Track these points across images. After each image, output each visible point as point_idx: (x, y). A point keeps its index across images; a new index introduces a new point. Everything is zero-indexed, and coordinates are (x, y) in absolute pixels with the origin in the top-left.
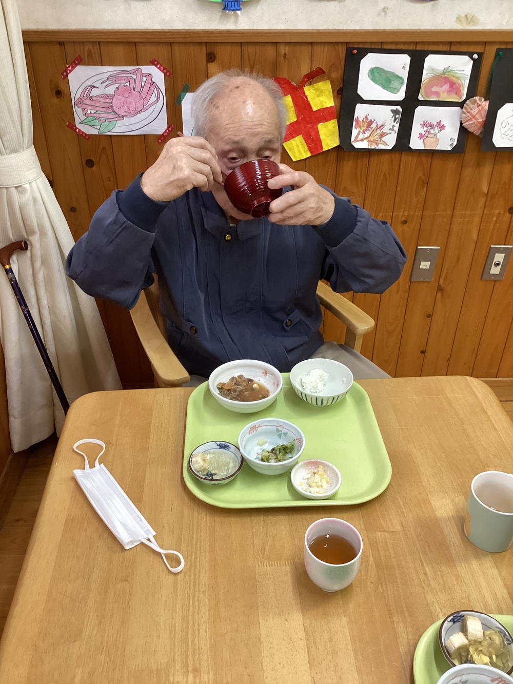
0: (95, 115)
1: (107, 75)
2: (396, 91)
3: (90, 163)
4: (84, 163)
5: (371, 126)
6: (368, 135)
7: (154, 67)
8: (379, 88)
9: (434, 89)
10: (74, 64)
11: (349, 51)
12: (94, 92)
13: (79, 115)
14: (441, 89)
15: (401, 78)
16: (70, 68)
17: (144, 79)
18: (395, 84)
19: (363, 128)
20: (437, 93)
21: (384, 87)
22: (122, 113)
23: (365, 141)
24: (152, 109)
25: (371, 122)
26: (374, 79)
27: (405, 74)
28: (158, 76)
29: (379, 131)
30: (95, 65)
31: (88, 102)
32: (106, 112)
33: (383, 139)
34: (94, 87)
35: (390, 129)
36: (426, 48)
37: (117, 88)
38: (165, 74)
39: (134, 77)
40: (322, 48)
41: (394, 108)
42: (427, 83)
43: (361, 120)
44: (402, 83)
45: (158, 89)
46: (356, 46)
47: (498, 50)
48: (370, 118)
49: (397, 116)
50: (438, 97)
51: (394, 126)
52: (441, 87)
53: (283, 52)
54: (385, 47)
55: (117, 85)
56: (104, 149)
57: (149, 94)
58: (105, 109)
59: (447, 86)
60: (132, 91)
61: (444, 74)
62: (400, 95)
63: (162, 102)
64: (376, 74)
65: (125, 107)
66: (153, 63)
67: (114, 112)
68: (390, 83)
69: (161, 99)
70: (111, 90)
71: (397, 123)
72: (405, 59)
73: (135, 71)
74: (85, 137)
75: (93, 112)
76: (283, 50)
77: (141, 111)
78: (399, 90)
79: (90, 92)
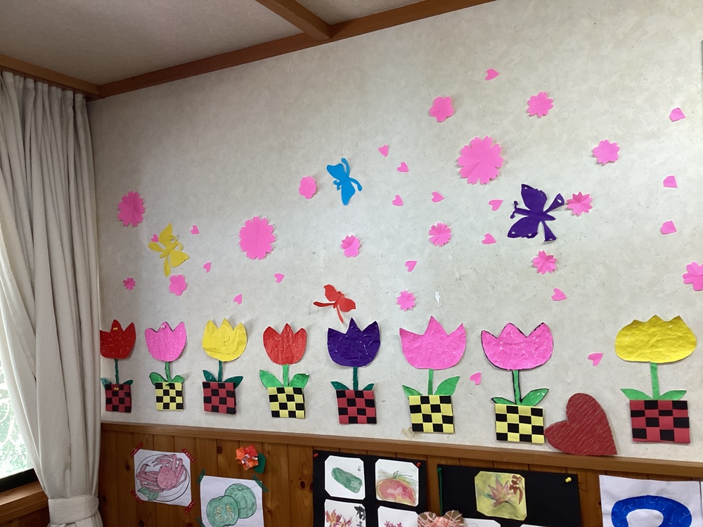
0: (147, 486)
1: (156, 457)
2: (356, 490)
3: (142, 524)
4: (138, 523)
5: (340, 521)
7: (184, 454)
8: (342, 486)
9: (390, 491)
10: (139, 448)
11: (315, 454)
12: (148, 469)
13: (138, 484)
14: (395, 492)
15: (359, 479)
16: (135, 451)
17: (178, 462)
18: (355, 484)
19: (333, 522)
20: (392, 495)
21: (346, 486)
22: (162, 486)
24: (182, 485)
25: (339, 518)
26: (336, 479)
27: (361, 475)
28: (187, 462)
31: (143, 476)
32: (153, 485)
34: (148, 465)
35: (357, 525)
36: (376, 454)
37: (161, 468)
38: (191, 460)
39: (172, 460)
40: (295, 449)
41: (358, 505)
42: (382, 485)
43: (330, 514)
44: (361, 484)
45: (186, 470)
46: (320, 450)
48: (338, 513)
49: (362, 513)
50: (395, 498)
51: (360, 522)
52: (395, 489)
53: (267, 450)
54: (342, 451)
55: (161, 465)
56: (151, 513)
57: (180, 474)
58: (153, 482)
59: (399, 490)
60: (170, 471)
61: (395, 477)
62: (361, 495)
63: (188, 482)
64: (338, 475)
65: (165, 482)
66: (183, 451)
67: (158, 485)
68: (350, 483)
69: (188, 478)
70: (157, 468)
71: (363, 520)
72: (358, 463)
73: (172, 456)
74: (140, 502)
75: (146, 483)
76: (268, 448)
77: (174, 487)
78: (359, 490)
79: (145, 469)
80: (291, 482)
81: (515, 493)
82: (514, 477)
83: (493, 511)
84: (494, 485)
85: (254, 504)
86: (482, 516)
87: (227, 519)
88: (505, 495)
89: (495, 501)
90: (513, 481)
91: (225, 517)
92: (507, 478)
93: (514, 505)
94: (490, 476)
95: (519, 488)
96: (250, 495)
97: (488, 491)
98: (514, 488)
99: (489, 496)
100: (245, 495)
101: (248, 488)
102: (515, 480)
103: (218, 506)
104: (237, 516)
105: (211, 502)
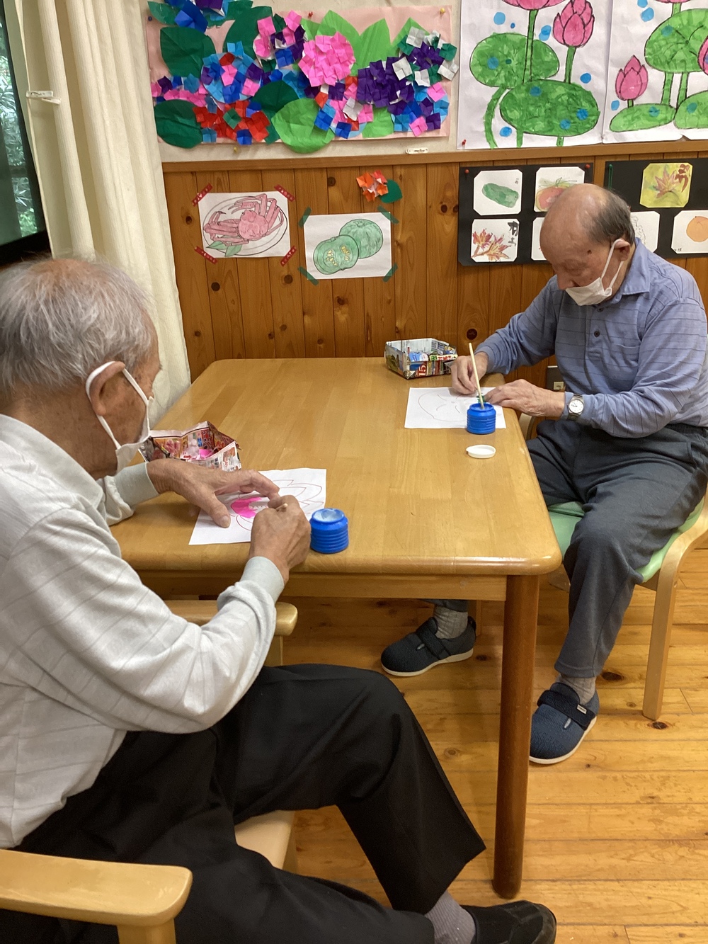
0: (223, 239)
1: (234, 201)
2: (511, 205)
3: (216, 287)
4: (210, 285)
5: (490, 240)
6: (488, 249)
7: (278, 192)
8: (495, 203)
9: (549, 200)
10: (204, 192)
11: (462, 171)
12: (222, 218)
13: (207, 239)
15: (515, 192)
16: (201, 196)
17: (269, 204)
18: (510, 198)
19: (481, 243)
21: (499, 202)
22: (246, 236)
23: (485, 255)
24: (275, 232)
25: (489, 237)
26: (488, 196)
27: (518, 188)
28: (282, 201)
29: (498, 244)
30: (223, 192)
31: (216, 227)
32: (232, 237)
33: (503, 252)
34: (222, 213)
35: (509, 242)
36: (537, 163)
37: (243, 213)
38: (288, 199)
39: (260, 202)
40: (436, 169)
41: (511, 221)
42: (541, 196)
43: (478, 234)
44: (517, 197)
45: (282, 213)
46: (468, 166)
47: (607, 163)
48: (487, 232)
49: (515, 229)
51: (513, 239)
53: (399, 174)
54: (496, 164)
55: (243, 211)
56: (230, 272)
57: (274, 218)
58: (231, 234)
60: (258, 216)
61: (557, 185)
62: (517, 209)
63: (286, 226)
64: (490, 190)
65: (251, 231)
66: (277, 188)
67: (240, 236)
68: (505, 197)
69: (285, 222)
70: (237, 215)
71: (516, 235)
72: (517, 175)
73: (260, 196)
74: (212, 261)
75: (220, 236)
76: (399, 171)
77: (265, 235)
78: (514, 204)
79: (218, 218)
80: (428, 207)
81: (680, 181)
82: (682, 166)
83: (655, 202)
84: (661, 177)
85: (380, 240)
86: (645, 209)
87: (342, 262)
88: (670, 185)
89: (659, 192)
90: (680, 171)
91: (340, 260)
92: (674, 167)
93: (678, 193)
94: (659, 167)
95: (685, 177)
96: (374, 230)
97: (654, 183)
98: (680, 177)
99: (654, 187)
100: (368, 230)
101: (371, 223)
102: (682, 169)
103: (329, 249)
104: (355, 257)
105: (319, 247)
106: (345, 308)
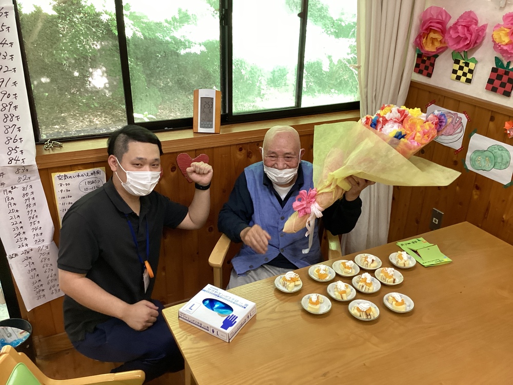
3: (423, 152)
7: (464, 115)
10: (432, 103)
17: (458, 119)
24: (456, 135)
28: (465, 120)
38: (468, 120)
39: (454, 117)
45: (463, 126)
56: (430, 147)
57: (458, 128)
60: (451, 123)
63: (462, 134)
65: (445, 130)
69: (462, 132)
73: (455, 114)
77: (451, 135)
85: (508, 162)
87: (484, 166)
91: (483, 164)
96: (506, 155)
100: (503, 154)
101: (507, 151)
103: (480, 156)
104: (492, 166)
105: (475, 152)
106: (478, 192)
